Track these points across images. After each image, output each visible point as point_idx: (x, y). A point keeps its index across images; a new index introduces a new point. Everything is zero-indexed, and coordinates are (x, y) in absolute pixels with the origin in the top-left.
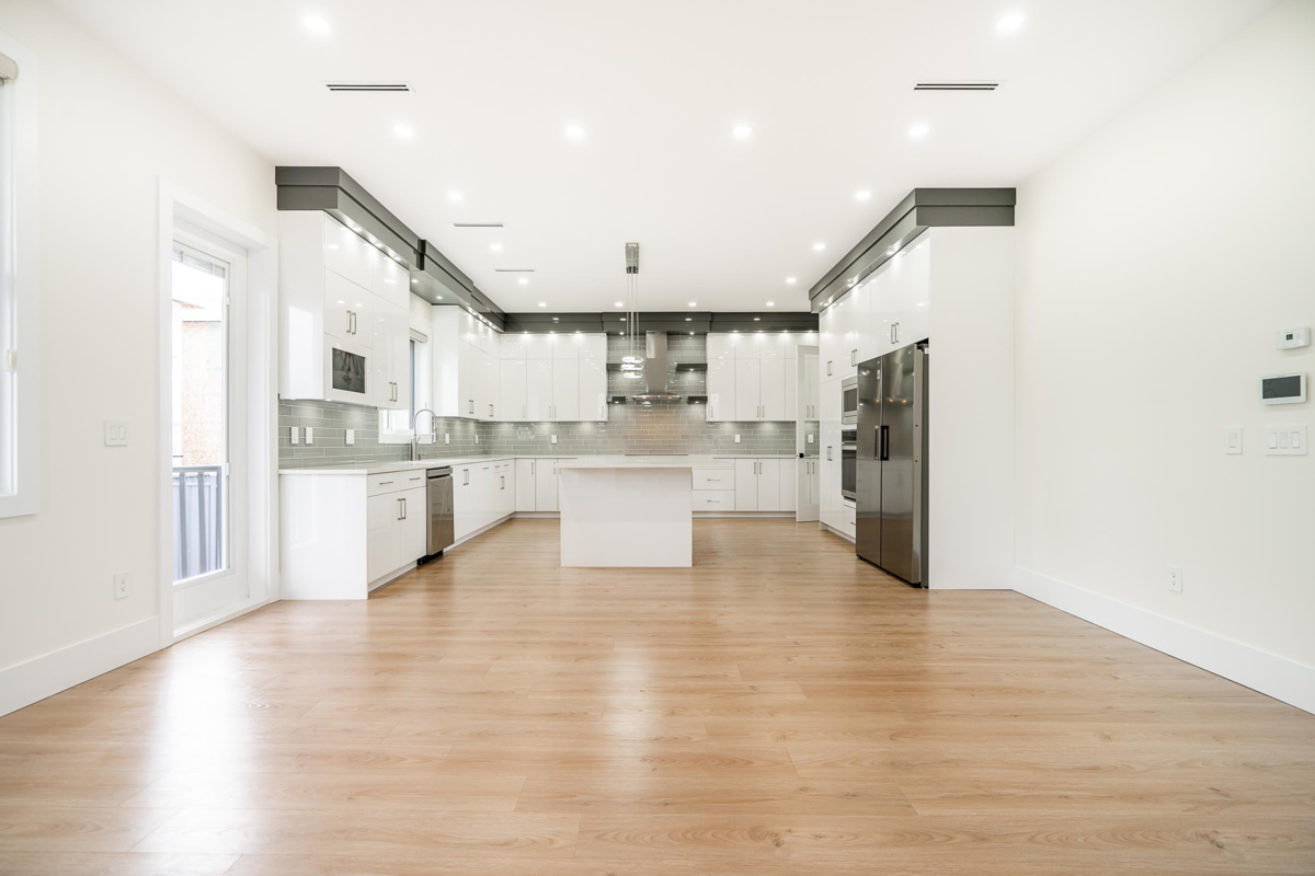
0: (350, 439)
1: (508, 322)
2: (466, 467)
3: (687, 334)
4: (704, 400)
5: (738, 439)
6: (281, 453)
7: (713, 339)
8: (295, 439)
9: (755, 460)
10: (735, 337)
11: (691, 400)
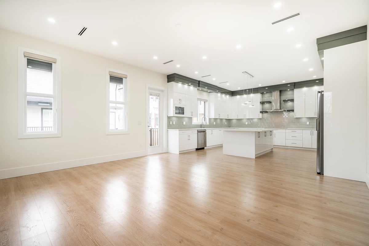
0: (184, 123)
1: (233, 93)
2: (212, 130)
3: (286, 90)
4: (293, 111)
5: (308, 123)
6: (168, 126)
7: (296, 91)
8: (171, 124)
9: (311, 131)
10: (305, 89)
11: (289, 111)
